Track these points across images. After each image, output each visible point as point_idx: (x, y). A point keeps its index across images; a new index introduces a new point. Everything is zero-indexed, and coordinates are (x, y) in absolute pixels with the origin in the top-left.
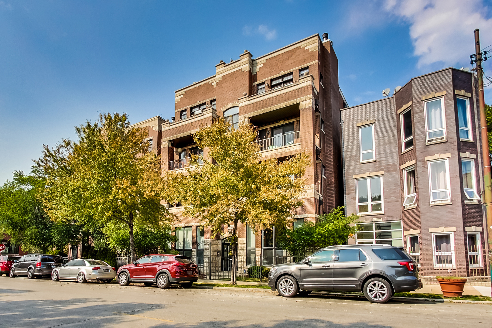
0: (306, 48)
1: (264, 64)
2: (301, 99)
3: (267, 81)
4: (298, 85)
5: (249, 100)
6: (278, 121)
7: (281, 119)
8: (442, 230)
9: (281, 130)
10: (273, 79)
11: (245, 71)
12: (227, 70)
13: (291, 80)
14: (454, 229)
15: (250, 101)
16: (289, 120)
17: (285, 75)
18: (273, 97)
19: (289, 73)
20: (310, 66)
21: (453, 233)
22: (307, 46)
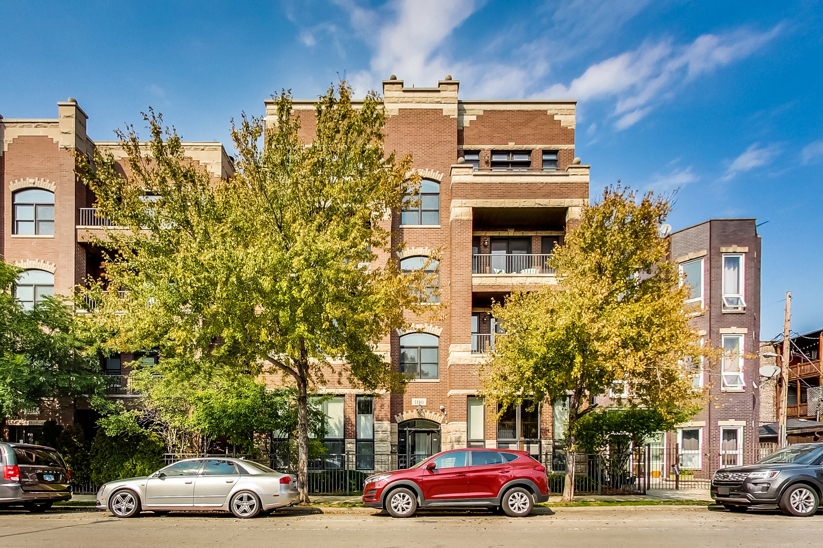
0: (556, 118)
1: (478, 117)
2: (572, 201)
3: (484, 150)
4: (567, 177)
5: (475, 175)
6: (504, 228)
7: (511, 227)
8: (731, 424)
9: (504, 244)
10: (495, 151)
11: (449, 116)
12: (410, 100)
13: (527, 164)
14: (744, 423)
15: (476, 177)
16: (525, 232)
17: (518, 151)
18: (521, 184)
19: (525, 151)
20: (561, 150)
21: (742, 427)
22: (557, 114)
